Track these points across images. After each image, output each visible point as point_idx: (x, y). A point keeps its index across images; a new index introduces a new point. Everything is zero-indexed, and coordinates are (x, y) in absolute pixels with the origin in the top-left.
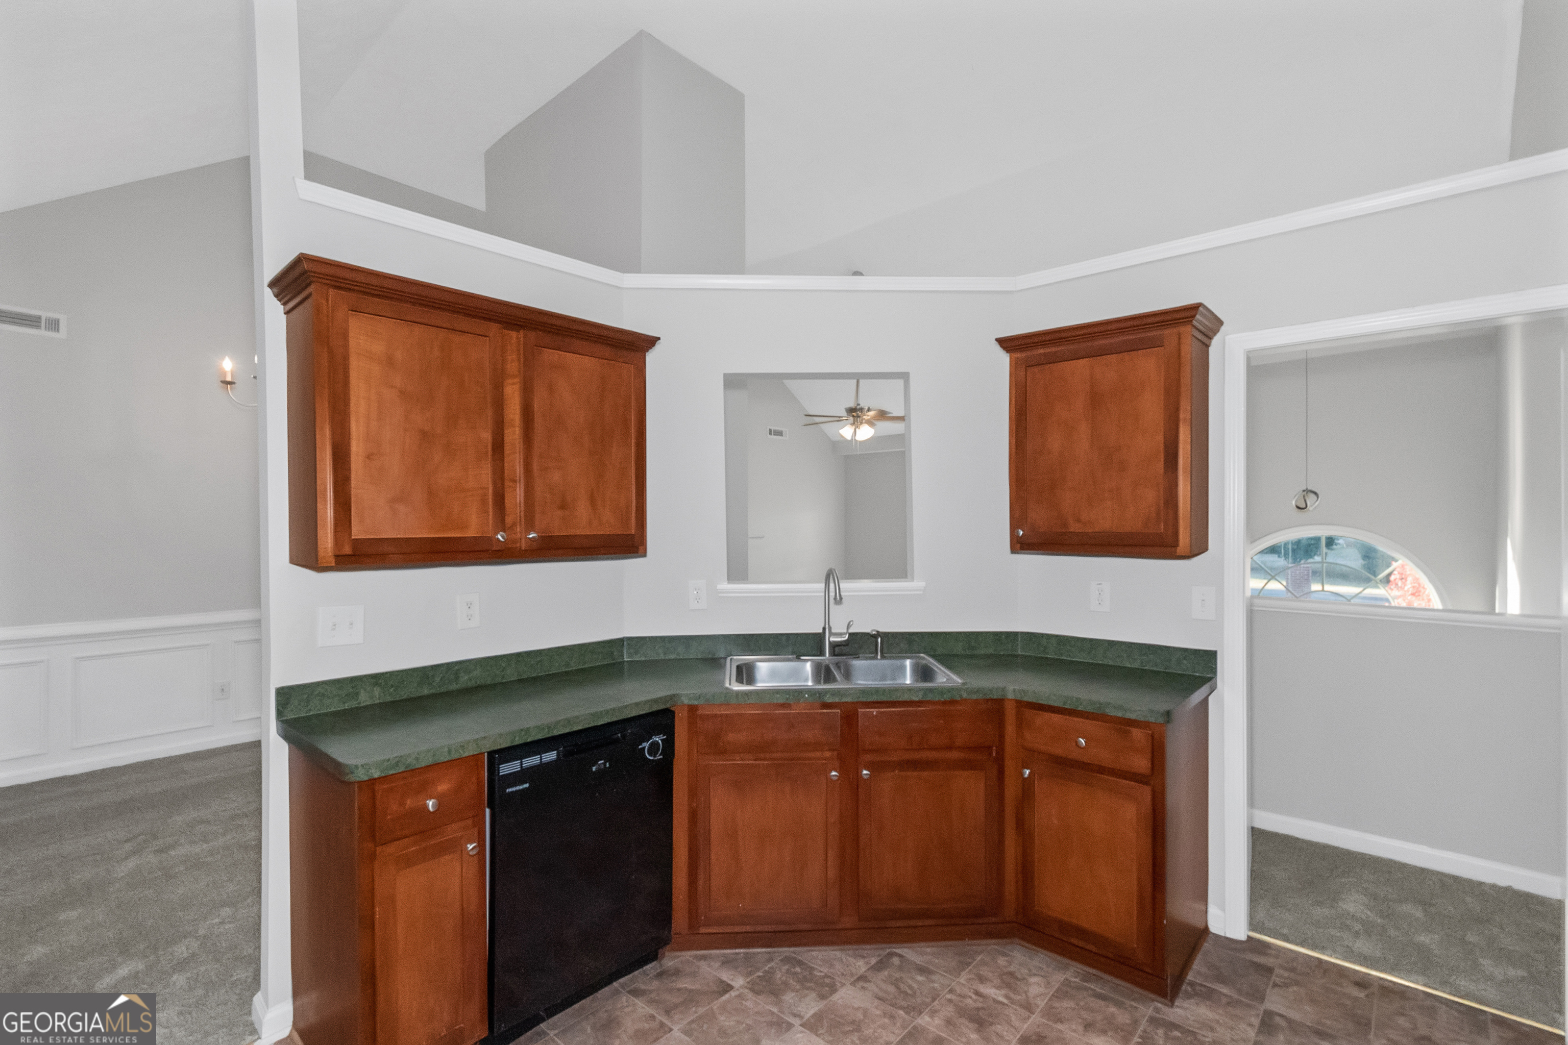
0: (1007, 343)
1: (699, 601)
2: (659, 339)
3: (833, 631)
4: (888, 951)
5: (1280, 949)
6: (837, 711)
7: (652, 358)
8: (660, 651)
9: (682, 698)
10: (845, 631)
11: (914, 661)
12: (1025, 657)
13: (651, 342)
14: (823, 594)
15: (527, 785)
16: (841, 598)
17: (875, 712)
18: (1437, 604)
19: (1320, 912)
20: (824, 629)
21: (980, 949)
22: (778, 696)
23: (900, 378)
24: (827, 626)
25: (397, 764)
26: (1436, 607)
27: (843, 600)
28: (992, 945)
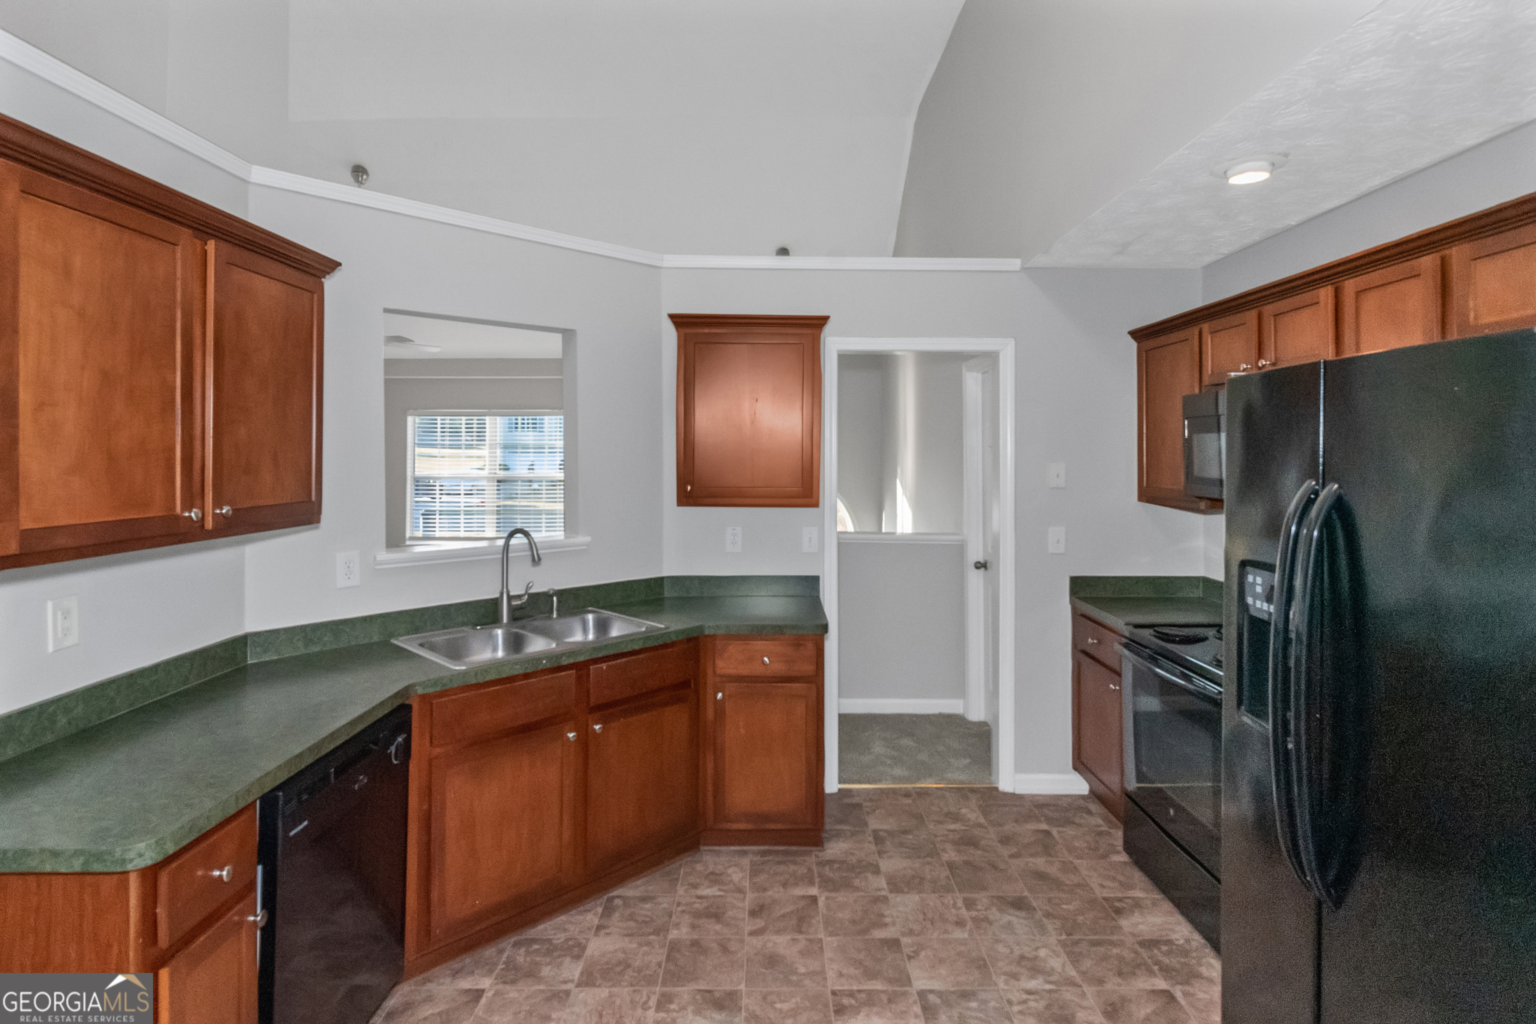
0: (679, 321)
1: (352, 576)
2: (340, 264)
3: (512, 594)
4: (606, 897)
5: (858, 790)
6: (571, 672)
7: (330, 284)
8: (300, 644)
9: (417, 688)
10: (523, 592)
11: (595, 615)
12: (673, 598)
13: (332, 266)
14: (501, 556)
15: (306, 823)
16: (540, 559)
17: (604, 666)
18: (850, 528)
19: (866, 759)
20: (502, 594)
21: (677, 864)
22: (518, 666)
23: (559, 332)
24: (505, 590)
25: (190, 830)
26: (849, 530)
27: (542, 561)
28: (686, 859)
